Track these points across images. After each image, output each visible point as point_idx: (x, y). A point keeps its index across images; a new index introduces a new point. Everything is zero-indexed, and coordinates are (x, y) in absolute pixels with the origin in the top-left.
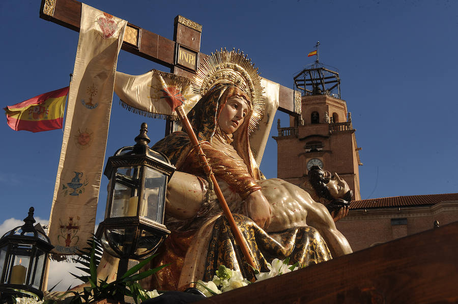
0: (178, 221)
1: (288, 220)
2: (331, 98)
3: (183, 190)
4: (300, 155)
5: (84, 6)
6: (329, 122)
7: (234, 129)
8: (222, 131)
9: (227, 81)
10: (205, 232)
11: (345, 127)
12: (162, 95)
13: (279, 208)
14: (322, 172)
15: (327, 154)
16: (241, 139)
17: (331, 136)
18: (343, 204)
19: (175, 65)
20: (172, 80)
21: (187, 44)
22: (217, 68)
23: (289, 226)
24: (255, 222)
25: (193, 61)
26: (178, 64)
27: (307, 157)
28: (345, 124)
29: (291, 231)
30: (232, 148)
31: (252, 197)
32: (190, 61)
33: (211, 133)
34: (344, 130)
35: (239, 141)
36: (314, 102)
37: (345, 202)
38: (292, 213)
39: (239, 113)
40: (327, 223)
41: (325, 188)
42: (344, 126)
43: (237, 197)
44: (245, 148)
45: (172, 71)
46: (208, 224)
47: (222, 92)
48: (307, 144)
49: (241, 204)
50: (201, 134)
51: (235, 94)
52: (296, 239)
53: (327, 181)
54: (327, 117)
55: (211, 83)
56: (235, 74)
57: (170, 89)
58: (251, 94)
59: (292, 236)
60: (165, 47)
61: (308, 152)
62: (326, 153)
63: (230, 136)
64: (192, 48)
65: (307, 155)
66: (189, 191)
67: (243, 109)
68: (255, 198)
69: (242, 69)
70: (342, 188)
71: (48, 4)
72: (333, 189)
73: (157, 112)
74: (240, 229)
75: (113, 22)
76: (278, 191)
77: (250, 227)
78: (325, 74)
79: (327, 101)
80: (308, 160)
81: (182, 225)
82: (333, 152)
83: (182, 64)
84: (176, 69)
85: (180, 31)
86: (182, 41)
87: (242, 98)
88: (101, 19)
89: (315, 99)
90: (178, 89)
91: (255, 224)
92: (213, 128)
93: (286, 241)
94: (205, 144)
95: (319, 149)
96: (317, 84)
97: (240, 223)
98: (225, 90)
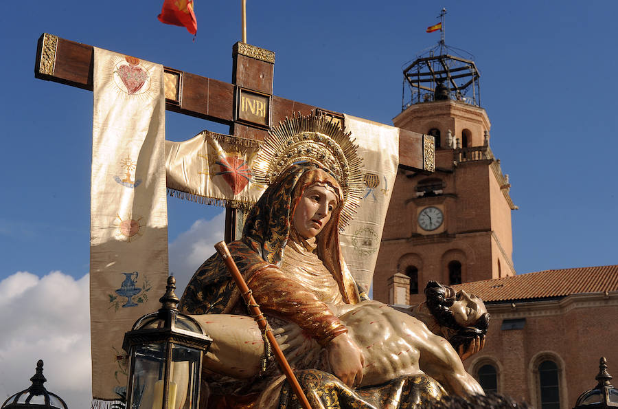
0: (234, 380)
1: (390, 368)
2: (459, 106)
3: (237, 343)
4: (407, 202)
5: (98, 52)
6: (455, 147)
7: (316, 232)
8: (298, 235)
9: (304, 158)
10: (269, 398)
11: (479, 154)
12: (219, 170)
13: (377, 352)
14: (443, 290)
15: (450, 200)
16: (328, 243)
17: (457, 170)
18: (475, 335)
19: (235, 122)
20: (233, 145)
21: (252, 85)
22: (289, 143)
23: (392, 376)
24: (340, 378)
25: (263, 110)
26: (239, 120)
27: (418, 205)
28: (479, 149)
29: (395, 383)
30: (315, 257)
31: (333, 344)
32: (258, 113)
33: (281, 242)
34: (477, 159)
35: (325, 246)
36: (433, 112)
37: (478, 331)
38: (396, 357)
39: (322, 208)
40: (449, 366)
41: (448, 313)
42: (477, 152)
43: (313, 345)
44: (335, 256)
45: (232, 132)
46: (273, 386)
47: (297, 179)
48: (419, 183)
49: (321, 354)
50: (267, 244)
51: (315, 181)
52: (402, 395)
53: (450, 303)
54: (450, 137)
55: (281, 165)
56: (316, 146)
57: (230, 160)
58: (344, 171)
59: (396, 391)
60: (220, 95)
61: (420, 197)
62: (448, 198)
63: (311, 241)
64: (261, 91)
65: (417, 201)
66: (246, 343)
67: (327, 202)
68: (338, 345)
69: (327, 137)
70: (473, 310)
71: (46, 57)
72: (459, 314)
73: (211, 196)
74: (316, 393)
75: (139, 70)
76: (376, 326)
77: (330, 390)
78: (450, 65)
79: (453, 112)
80: (420, 209)
81: (240, 386)
82: (459, 196)
83: (247, 119)
84: (238, 127)
85: (241, 68)
86: (245, 83)
87: (326, 185)
88: (123, 67)
89: (434, 108)
90: (242, 159)
91: (338, 384)
92: (285, 233)
93: (387, 399)
94: (269, 268)
95: (437, 192)
96: (442, 80)
97: (316, 385)
98: (300, 174)
